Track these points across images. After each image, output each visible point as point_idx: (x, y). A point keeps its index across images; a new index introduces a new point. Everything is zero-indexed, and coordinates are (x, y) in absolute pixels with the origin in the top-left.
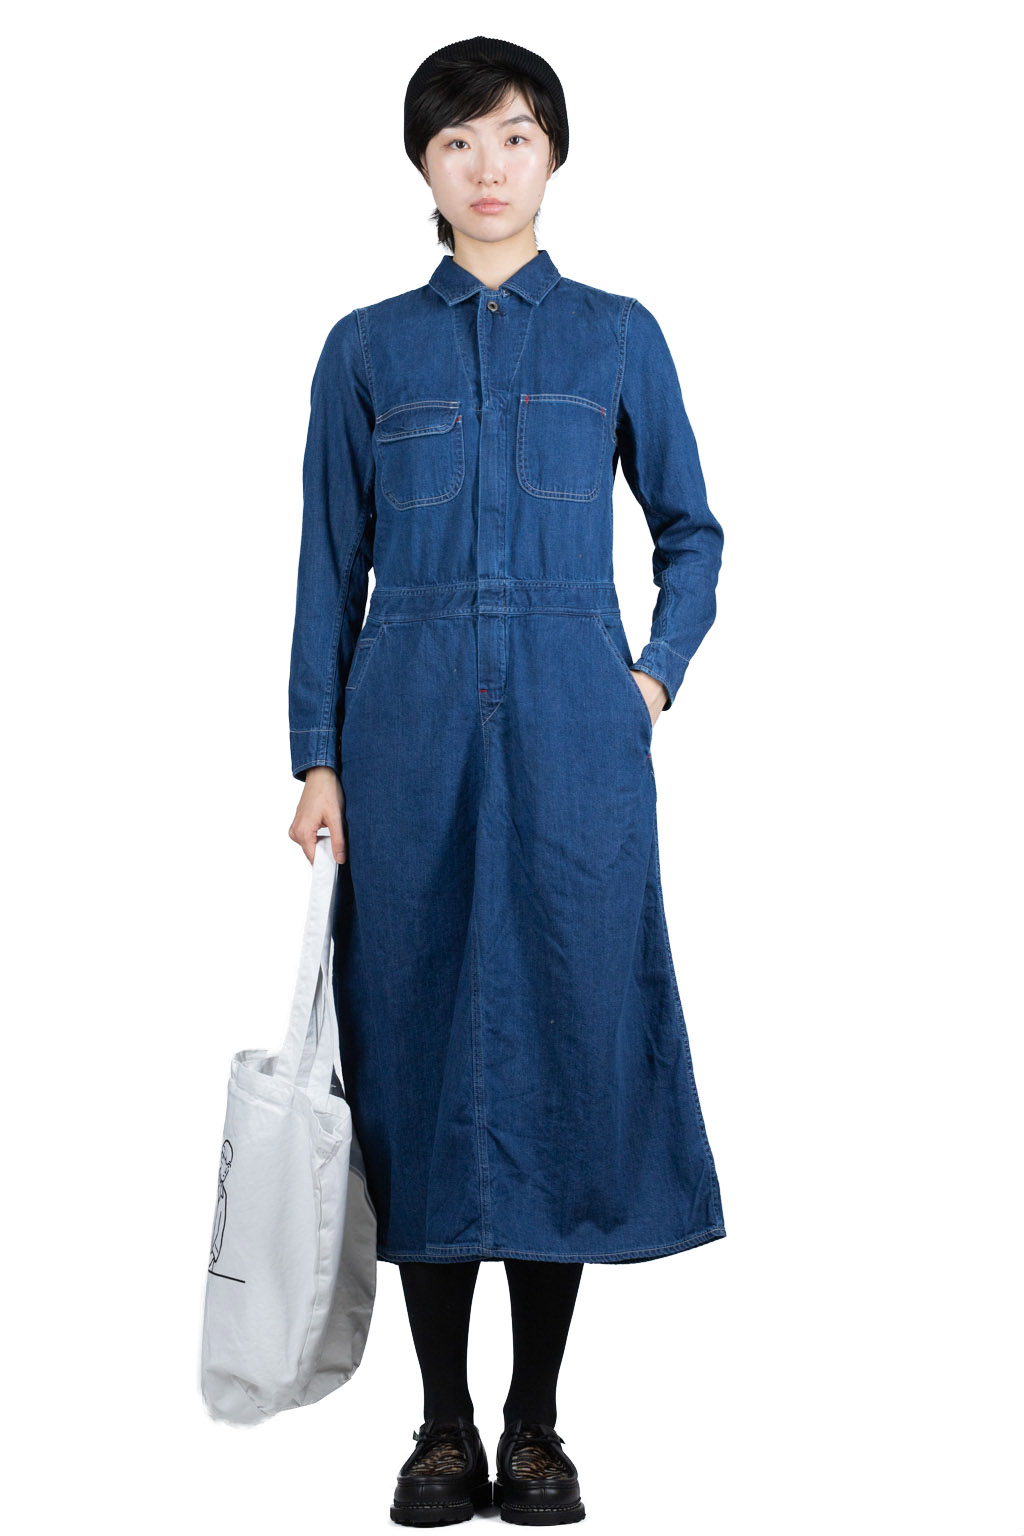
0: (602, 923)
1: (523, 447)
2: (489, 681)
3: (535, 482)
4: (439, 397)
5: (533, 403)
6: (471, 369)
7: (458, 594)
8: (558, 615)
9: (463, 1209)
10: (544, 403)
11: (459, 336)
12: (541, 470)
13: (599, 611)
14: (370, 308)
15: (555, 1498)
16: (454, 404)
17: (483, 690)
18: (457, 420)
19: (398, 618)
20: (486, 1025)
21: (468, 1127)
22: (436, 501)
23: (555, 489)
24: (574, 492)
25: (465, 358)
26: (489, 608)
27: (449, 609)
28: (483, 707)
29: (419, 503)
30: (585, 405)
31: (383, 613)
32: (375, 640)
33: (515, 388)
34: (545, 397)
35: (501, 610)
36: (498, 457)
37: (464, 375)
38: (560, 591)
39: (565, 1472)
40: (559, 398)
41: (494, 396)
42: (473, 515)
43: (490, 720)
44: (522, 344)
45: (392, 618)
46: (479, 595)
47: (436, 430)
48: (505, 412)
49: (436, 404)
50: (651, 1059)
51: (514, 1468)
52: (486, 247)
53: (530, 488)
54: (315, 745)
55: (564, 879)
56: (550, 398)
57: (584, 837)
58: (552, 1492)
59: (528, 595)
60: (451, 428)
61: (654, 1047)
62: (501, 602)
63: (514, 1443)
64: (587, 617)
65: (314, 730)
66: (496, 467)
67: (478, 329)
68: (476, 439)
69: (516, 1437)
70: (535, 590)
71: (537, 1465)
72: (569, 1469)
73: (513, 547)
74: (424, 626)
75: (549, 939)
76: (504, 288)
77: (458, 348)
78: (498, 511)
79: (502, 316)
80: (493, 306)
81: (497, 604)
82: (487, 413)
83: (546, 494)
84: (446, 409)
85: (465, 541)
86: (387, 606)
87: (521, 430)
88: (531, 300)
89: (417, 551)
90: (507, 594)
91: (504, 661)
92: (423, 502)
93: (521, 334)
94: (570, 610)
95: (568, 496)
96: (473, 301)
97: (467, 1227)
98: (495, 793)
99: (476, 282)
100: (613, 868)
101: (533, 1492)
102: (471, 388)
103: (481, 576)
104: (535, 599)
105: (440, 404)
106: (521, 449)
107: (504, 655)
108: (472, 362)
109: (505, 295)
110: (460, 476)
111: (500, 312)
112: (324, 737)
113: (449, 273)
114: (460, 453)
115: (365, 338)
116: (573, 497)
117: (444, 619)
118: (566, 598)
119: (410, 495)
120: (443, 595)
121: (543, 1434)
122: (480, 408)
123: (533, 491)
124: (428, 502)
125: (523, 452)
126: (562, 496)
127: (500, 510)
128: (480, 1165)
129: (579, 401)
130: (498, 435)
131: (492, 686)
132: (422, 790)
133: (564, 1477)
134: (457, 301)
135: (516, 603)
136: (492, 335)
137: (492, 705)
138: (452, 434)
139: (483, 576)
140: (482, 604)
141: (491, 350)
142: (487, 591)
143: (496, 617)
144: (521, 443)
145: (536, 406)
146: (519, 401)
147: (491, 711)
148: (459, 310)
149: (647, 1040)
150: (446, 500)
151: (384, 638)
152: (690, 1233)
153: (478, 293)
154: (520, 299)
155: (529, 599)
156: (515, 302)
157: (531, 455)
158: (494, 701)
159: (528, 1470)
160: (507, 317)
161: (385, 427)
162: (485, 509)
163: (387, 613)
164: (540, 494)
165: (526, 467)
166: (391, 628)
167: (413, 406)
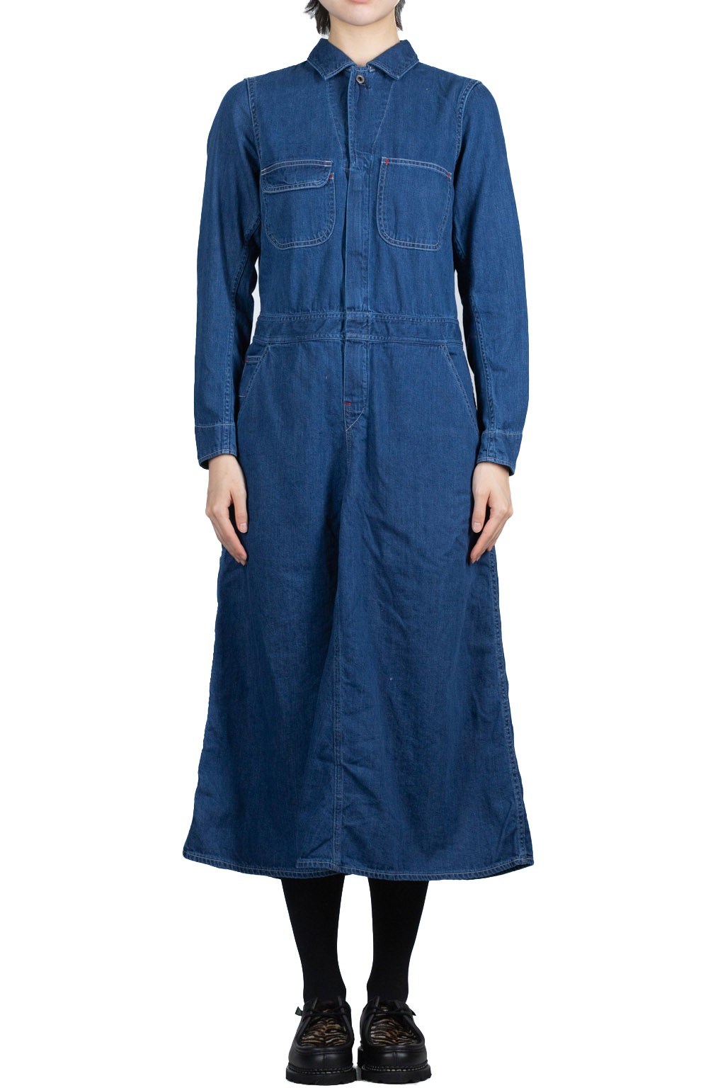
0: (437, 601)
1: (382, 202)
2: (352, 395)
3: (391, 233)
4: (316, 157)
5: (392, 165)
6: (343, 135)
7: (329, 321)
8: (411, 344)
9: (319, 830)
10: (401, 166)
11: (332, 103)
12: (396, 223)
13: (446, 341)
14: (258, 78)
15: (404, 1060)
16: (328, 163)
17: (347, 402)
18: (331, 176)
19: (279, 339)
20: (345, 680)
21: (328, 764)
22: (312, 243)
23: (408, 240)
24: (423, 242)
25: (337, 123)
26: (354, 335)
27: (320, 333)
28: (347, 417)
29: (297, 244)
30: (435, 169)
31: (268, 335)
32: (261, 357)
33: (377, 151)
34: (401, 161)
35: (364, 337)
36: (362, 209)
37: (336, 138)
38: (412, 324)
39: (415, 1039)
40: (414, 163)
41: (359, 157)
42: (343, 257)
43: (353, 427)
44: (383, 112)
45: (275, 339)
46: (346, 324)
47: (313, 184)
48: (368, 171)
49: (313, 162)
50: (475, 715)
51: (372, 1036)
52: (356, 30)
53: (387, 236)
54: (220, 437)
55: (407, 563)
56: (405, 162)
57: (425, 529)
58: (402, 1055)
59: (387, 326)
60: (325, 183)
61: (478, 705)
62: (364, 331)
63: (373, 1016)
64: (435, 346)
65: (218, 425)
66: (360, 219)
67: (348, 98)
68: (345, 194)
69: (375, 1010)
70: (392, 323)
71: (391, 1034)
72: (419, 1037)
73: (375, 285)
74: (300, 347)
75: (392, 611)
76: (370, 65)
77: (332, 114)
78: (361, 254)
79: (367, 88)
80: (360, 79)
81: (361, 332)
82: (354, 173)
83: (400, 244)
84: (321, 167)
85: (335, 279)
86: (270, 329)
87: (381, 187)
88: (392, 75)
89: (295, 284)
90: (369, 324)
91: (365, 379)
92: (301, 243)
93: (383, 104)
94: (421, 340)
95: (418, 246)
96: (343, 75)
97: (320, 846)
98: (355, 488)
99: (347, 59)
100: (448, 556)
101: (388, 1055)
102: (342, 149)
103: (348, 308)
104: (392, 330)
105: (316, 162)
106: (380, 204)
107: (366, 375)
108: (342, 127)
109: (371, 71)
110: (331, 223)
111: (366, 85)
112: (227, 431)
113: (324, 52)
114: (332, 204)
115: (253, 101)
116: (423, 247)
117: (316, 341)
118: (417, 329)
119: (290, 237)
120: (315, 321)
121: (396, 1007)
122: (349, 168)
123: (389, 240)
124: (305, 244)
125: (383, 206)
126: (413, 245)
127: (364, 254)
128: (335, 795)
129: (430, 166)
130: (362, 192)
131: (355, 399)
132: (297, 482)
133: (414, 1043)
134: (330, 75)
135: (376, 333)
136: (358, 105)
137: (354, 415)
138: (326, 188)
139: (350, 309)
140: (348, 332)
141: (358, 117)
142: (353, 321)
143: (360, 343)
144: (381, 199)
145: (394, 169)
146: (380, 163)
147: (354, 420)
148: (333, 81)
149: (473, 699)
150: (319, 243)
151: (268, 356)
152: (496, 862)
153: (349, 67)
154: (384, 74)
155: (388, 329)
156: (381, 77)
157: (389, 209)
158: (356, 412)
159: (384, 1037)
160: (372, 89)
161: (270, 179)
162: (351, 253)
163: (270, 335)
164: (395, 243)
165: (384, 219)
166: (274, 348)
167: (294, 163)
